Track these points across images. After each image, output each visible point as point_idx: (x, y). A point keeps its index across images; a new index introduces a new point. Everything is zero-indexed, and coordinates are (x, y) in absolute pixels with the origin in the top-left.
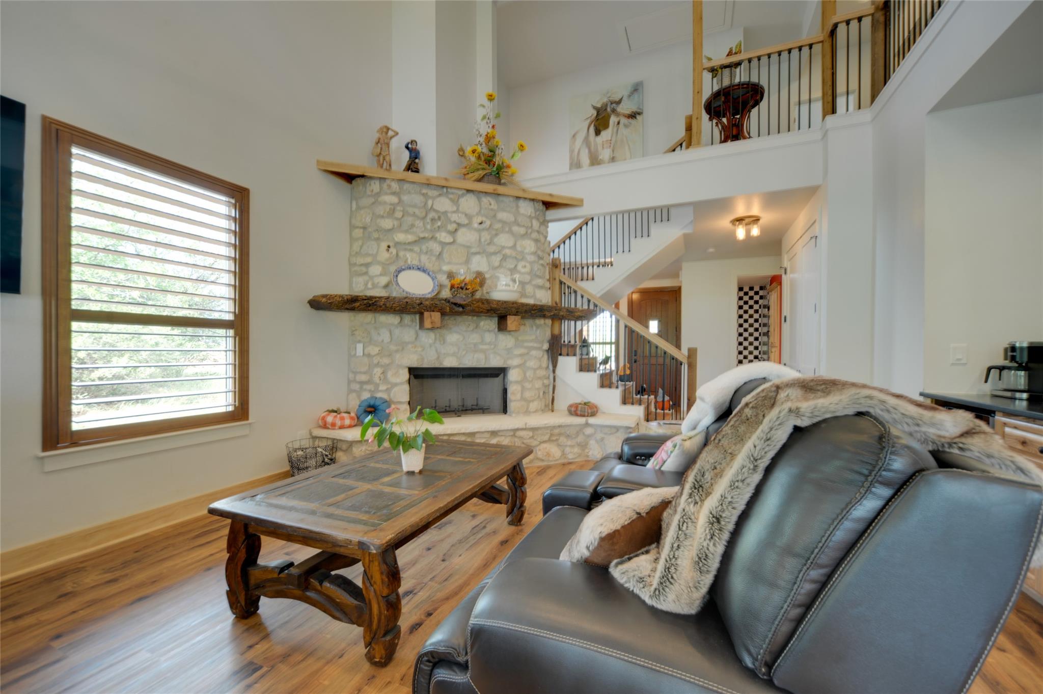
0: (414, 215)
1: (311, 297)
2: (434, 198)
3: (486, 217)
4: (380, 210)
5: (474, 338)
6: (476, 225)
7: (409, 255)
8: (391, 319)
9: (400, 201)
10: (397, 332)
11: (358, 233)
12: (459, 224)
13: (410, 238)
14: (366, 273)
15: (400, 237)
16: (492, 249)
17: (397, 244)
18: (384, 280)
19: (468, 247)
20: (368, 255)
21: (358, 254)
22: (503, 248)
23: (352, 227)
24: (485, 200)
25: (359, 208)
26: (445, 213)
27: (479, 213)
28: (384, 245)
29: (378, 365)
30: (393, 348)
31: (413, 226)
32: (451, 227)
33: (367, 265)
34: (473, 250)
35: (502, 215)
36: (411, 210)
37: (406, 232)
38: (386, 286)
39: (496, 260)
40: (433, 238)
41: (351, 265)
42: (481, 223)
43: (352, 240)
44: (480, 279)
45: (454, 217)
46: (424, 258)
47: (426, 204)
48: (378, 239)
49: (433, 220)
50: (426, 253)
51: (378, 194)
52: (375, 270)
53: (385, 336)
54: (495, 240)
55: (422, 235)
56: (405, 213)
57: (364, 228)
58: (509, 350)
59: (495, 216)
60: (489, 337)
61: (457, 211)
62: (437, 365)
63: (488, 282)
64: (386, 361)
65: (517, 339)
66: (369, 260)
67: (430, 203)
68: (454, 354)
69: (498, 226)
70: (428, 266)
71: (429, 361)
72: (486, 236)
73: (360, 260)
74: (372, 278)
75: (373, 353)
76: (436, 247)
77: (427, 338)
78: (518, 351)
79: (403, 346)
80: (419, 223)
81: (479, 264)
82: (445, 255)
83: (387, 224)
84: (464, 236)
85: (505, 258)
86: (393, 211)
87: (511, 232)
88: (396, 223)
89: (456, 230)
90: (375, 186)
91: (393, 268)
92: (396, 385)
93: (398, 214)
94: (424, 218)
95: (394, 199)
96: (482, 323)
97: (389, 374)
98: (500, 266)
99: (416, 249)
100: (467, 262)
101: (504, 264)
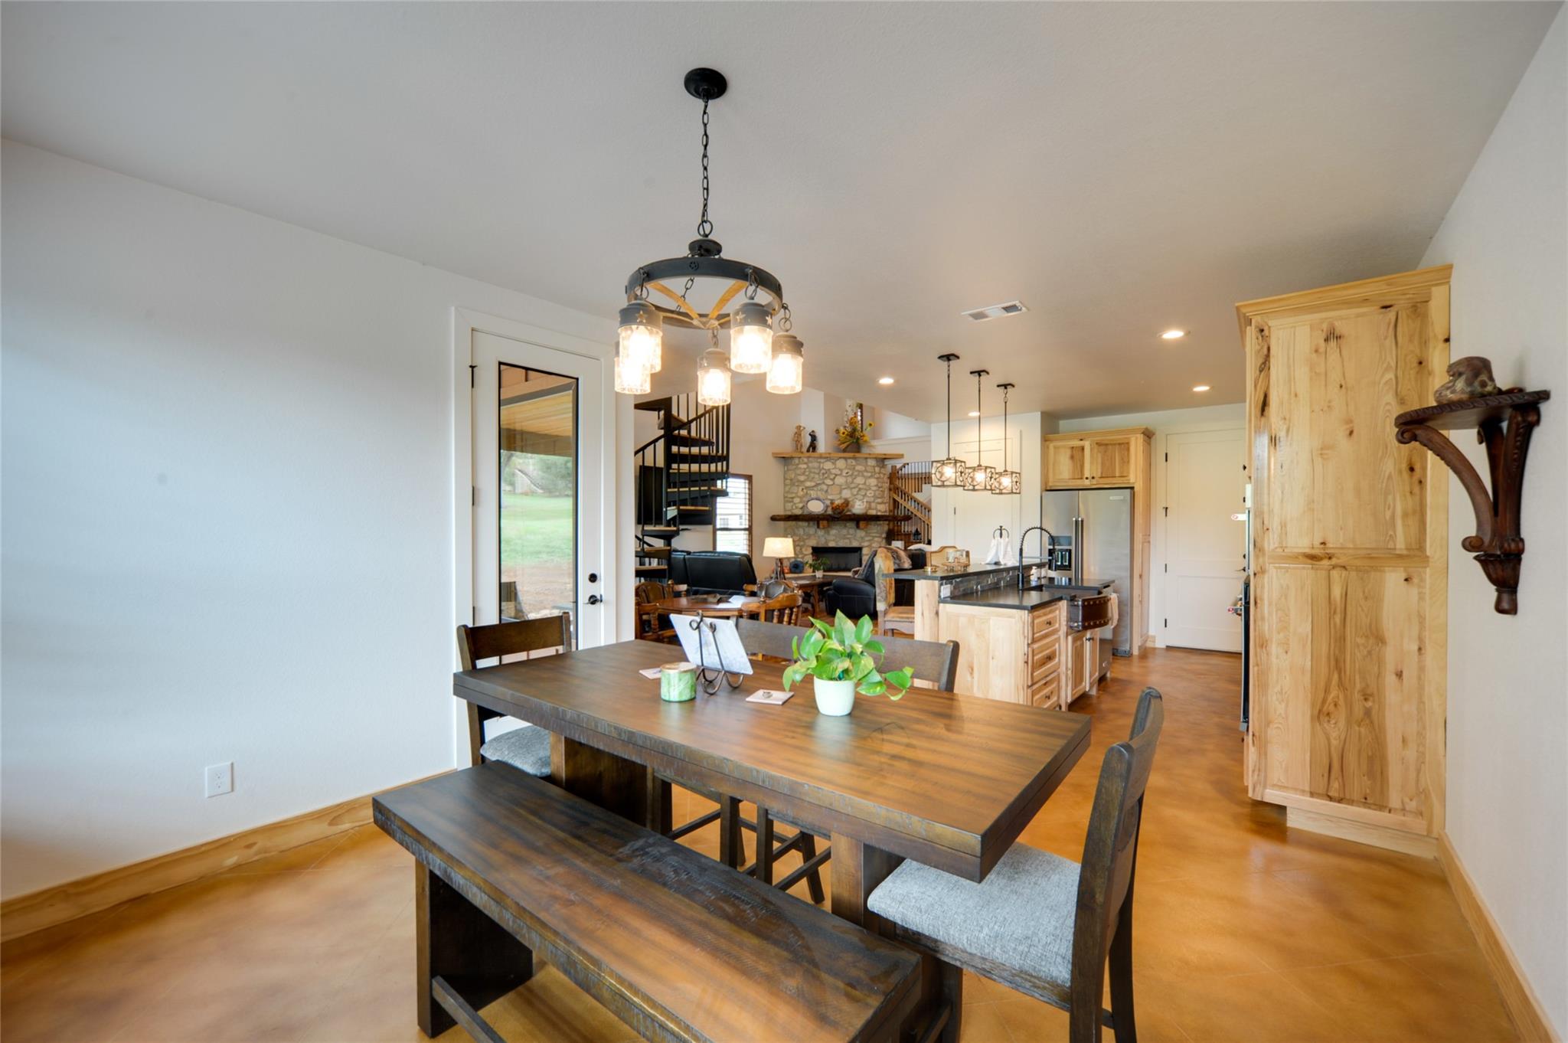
0: (814, 473)
1: (771, 515)
2: (823, 463)
3: (849, 469)
4: (798, 472)
5: (844, 531)
6: (844, 474)
7: (812, 492)
8: (805, 524)
9: (808, 467)
10: (807, 529)
11: (788, 482)
12: (836, 475)
13: (813, 484)
14: (792, 502)
15: (808, 484)
16: (853, 486)
17: (807, 488)
18: (801, 505)
19: (841, 486)
20: (792, 493)
21: (788, 492)
22: (859, 484)
23: (785, 479)
24: (849, 461)
25: (788, 470)
26: (829, 470)
27: (846, 468)
28: (801, 488)
29: (798, 545)
30: (805, 537)
31: (813, 478)
32: (832, 477)
33: (793, 498)
34: (843, 487)
35: (858, 468)
36: (813, 470)
37: (811, 481)
38: (802, 508)
39: (855, 491)
40: (824, 483)
41: (785, 497)
42: (847, 473)
43: (785, 485)
44: (847, 503)
45: (833, 471)
46: (819, 493)
47: (819, 467)
48: (797, 486)
49: (823, 474)
50: (821, 491)
51: (798, 464)
52: (797, 500)
53: (801, 532)
54: (855, 481)
55: (818, 482)
56: (810, 472)
57: (791, 480)
58: (862, 538)
59: (854, 468)
60: (852, 531)
61: (835, 468)
62: (826, 546)
63: (851, 503)
64: (802, 543)
65: (866, 533)
66: (794, 495)
67: (821, 465)
68: (834, 540)
69: (856, 473)
70: (822, 497)
71: (822, 543)
72: (850, 479)
73: (790, 496)
74: (795, 504)
75: (796, 540)
76: (825, 487)
77: (821, 533)
78: (867, 539)
79: (809, 536)
80: (817, 476)
81: (846, 494)
82: (829, 491)
83: (802, 478)
84: (840, 480)
85: (860, 489)
86: (805, 472)
87: (863, 476)
88: (806, 477)
89: (834, 478)
90: (797, 461)
91: (805, 499)
92: (806, 555)
93: (807, 473)
94: (819, 474)
95: (805, 466)
96: (848, 524)
97: (803, 550)
98: (857, 494)
99: (815, 489)
100: (840, 493)
101: (860, 493)
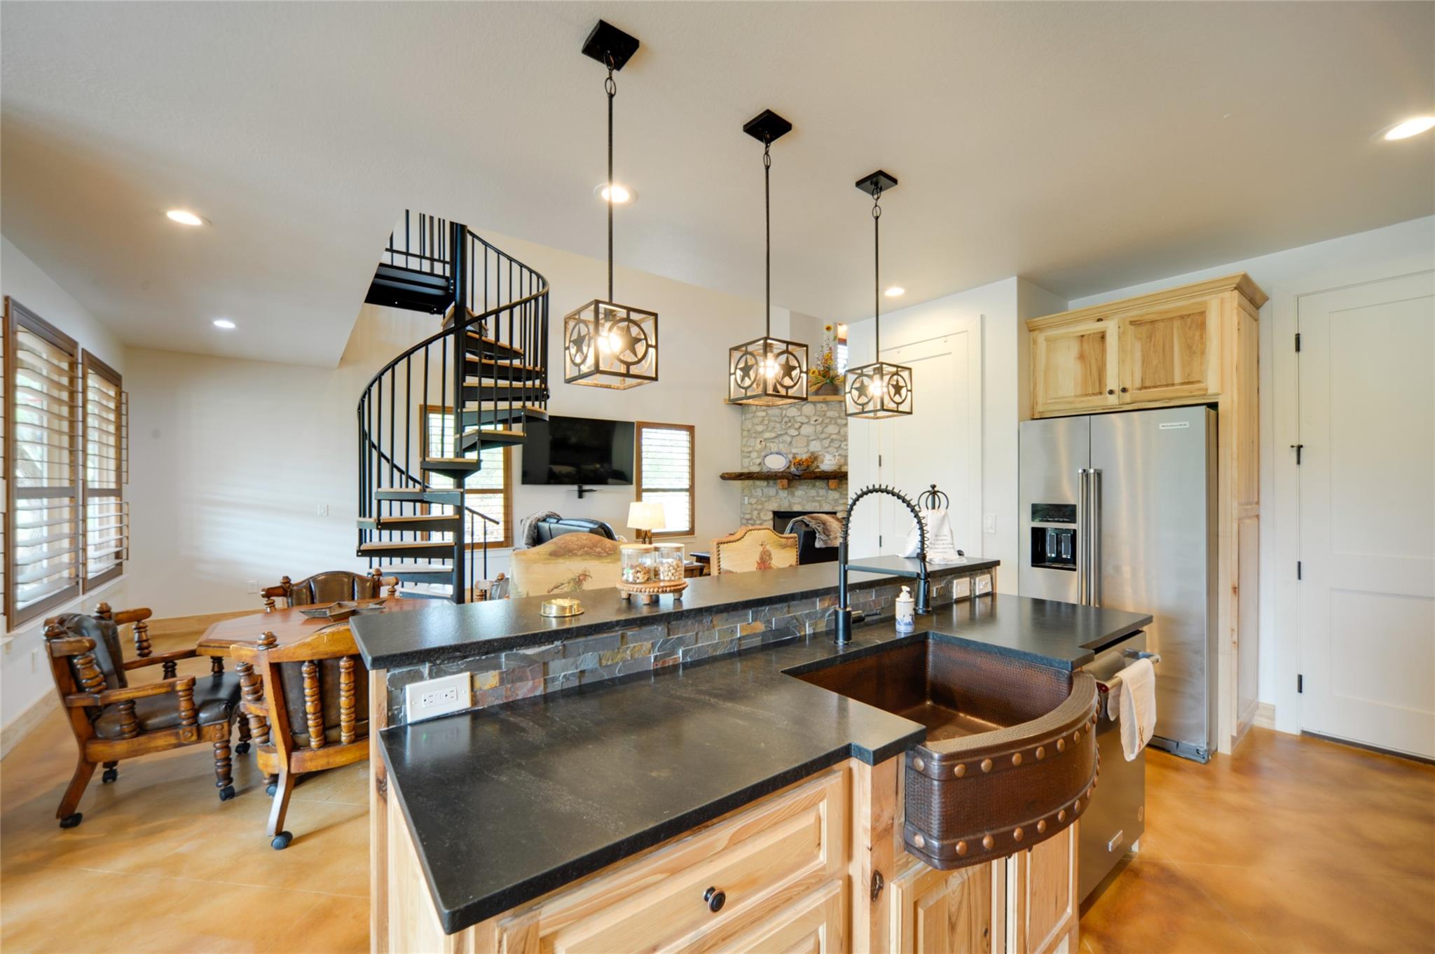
0: (775, 421)
1: (720, 474)
2: (786, 409)
3: (819, 417)
4: (756, 421)
5: (813, 492)
6: (813, 422)
7: (772, 445)
8: (764, 483)
9: (767, 414)
10: (765, 490)
11: (745, 433)
12: (802, 423)
13: (773, 435)
14: (749, 457)
15: (767, 435)
16: (823, 436)
17: (765, 439)
18: (758, 461)
19: (809, 436)
20: (750, 446)
21: (745, 445)
22: (831, 434)
23: (743, 430)
24: (819, 405)
25: (746, 419)
26: (794, 418)
27: (815, 415)
28: (758, 440)
29: (755, 509)
30: (763, 499)
31: (774, 428)
32: (797, 426)
33: (750, 452)
34: (811, 438)
35: (830, 414)
36: (773, 419)
37: (771, 431)
38: (760, 464)
39: (826, 443)
40: (786, 433)
41: (743, 452)
42: (816, 421)
43: (743, 437)
44: (814, 458)
45: (799, 419)
46: (780, 446)
47: (781, 414)
48: (755, 438)
49: (786, 422)
50: (782, 443)
51: (755, 412)
52: (754, 455)
53: (759, 492)
54: (826, 430)
55: (779, 433)
56: (770, 421)
57: (749, 431)
58: (836, 501)
59: (825, 415)
60: (822, 492)
61: (801, 415)
62: (789, 510)
63: (819, 459)
64: (760, 507)
66: (751, 449)
67: (784, 412)
68: (799, 503)
69: (827, 421)
70: (784, 451)
71: (784, 507)
72: (819, 428)
73: (746, 450)
74: (752, 459)
75: (753, 502)
76: (788, 439)
77: (782, 494)
78: (841, 501)
79: (769, 498)
80: (778, 425)
81: (815, 447)
82: (794, 443)
83: (760, 428)
84: (806, 430)
85: (832, 440)
86: (763, 420)
87: (836, 423)
88: (765, 427)
89: (800, 427)
90: (754, 408)
91: (763, 454)
92: (765, 521)
93: (766, 422)
94: (781, 422)
95: (764, 414)
96: (817, 483)
97: (762, 514)
98: (829, 446)
99: (776, 440)
100: (808, 445)
101: (832, 444)
